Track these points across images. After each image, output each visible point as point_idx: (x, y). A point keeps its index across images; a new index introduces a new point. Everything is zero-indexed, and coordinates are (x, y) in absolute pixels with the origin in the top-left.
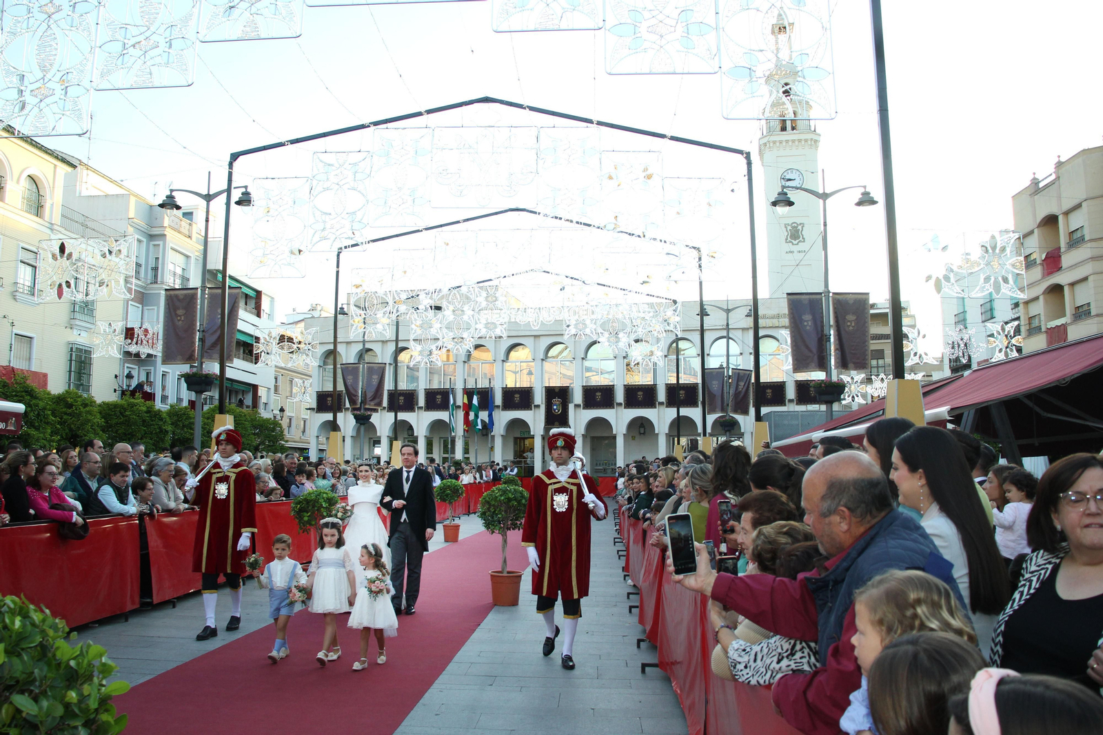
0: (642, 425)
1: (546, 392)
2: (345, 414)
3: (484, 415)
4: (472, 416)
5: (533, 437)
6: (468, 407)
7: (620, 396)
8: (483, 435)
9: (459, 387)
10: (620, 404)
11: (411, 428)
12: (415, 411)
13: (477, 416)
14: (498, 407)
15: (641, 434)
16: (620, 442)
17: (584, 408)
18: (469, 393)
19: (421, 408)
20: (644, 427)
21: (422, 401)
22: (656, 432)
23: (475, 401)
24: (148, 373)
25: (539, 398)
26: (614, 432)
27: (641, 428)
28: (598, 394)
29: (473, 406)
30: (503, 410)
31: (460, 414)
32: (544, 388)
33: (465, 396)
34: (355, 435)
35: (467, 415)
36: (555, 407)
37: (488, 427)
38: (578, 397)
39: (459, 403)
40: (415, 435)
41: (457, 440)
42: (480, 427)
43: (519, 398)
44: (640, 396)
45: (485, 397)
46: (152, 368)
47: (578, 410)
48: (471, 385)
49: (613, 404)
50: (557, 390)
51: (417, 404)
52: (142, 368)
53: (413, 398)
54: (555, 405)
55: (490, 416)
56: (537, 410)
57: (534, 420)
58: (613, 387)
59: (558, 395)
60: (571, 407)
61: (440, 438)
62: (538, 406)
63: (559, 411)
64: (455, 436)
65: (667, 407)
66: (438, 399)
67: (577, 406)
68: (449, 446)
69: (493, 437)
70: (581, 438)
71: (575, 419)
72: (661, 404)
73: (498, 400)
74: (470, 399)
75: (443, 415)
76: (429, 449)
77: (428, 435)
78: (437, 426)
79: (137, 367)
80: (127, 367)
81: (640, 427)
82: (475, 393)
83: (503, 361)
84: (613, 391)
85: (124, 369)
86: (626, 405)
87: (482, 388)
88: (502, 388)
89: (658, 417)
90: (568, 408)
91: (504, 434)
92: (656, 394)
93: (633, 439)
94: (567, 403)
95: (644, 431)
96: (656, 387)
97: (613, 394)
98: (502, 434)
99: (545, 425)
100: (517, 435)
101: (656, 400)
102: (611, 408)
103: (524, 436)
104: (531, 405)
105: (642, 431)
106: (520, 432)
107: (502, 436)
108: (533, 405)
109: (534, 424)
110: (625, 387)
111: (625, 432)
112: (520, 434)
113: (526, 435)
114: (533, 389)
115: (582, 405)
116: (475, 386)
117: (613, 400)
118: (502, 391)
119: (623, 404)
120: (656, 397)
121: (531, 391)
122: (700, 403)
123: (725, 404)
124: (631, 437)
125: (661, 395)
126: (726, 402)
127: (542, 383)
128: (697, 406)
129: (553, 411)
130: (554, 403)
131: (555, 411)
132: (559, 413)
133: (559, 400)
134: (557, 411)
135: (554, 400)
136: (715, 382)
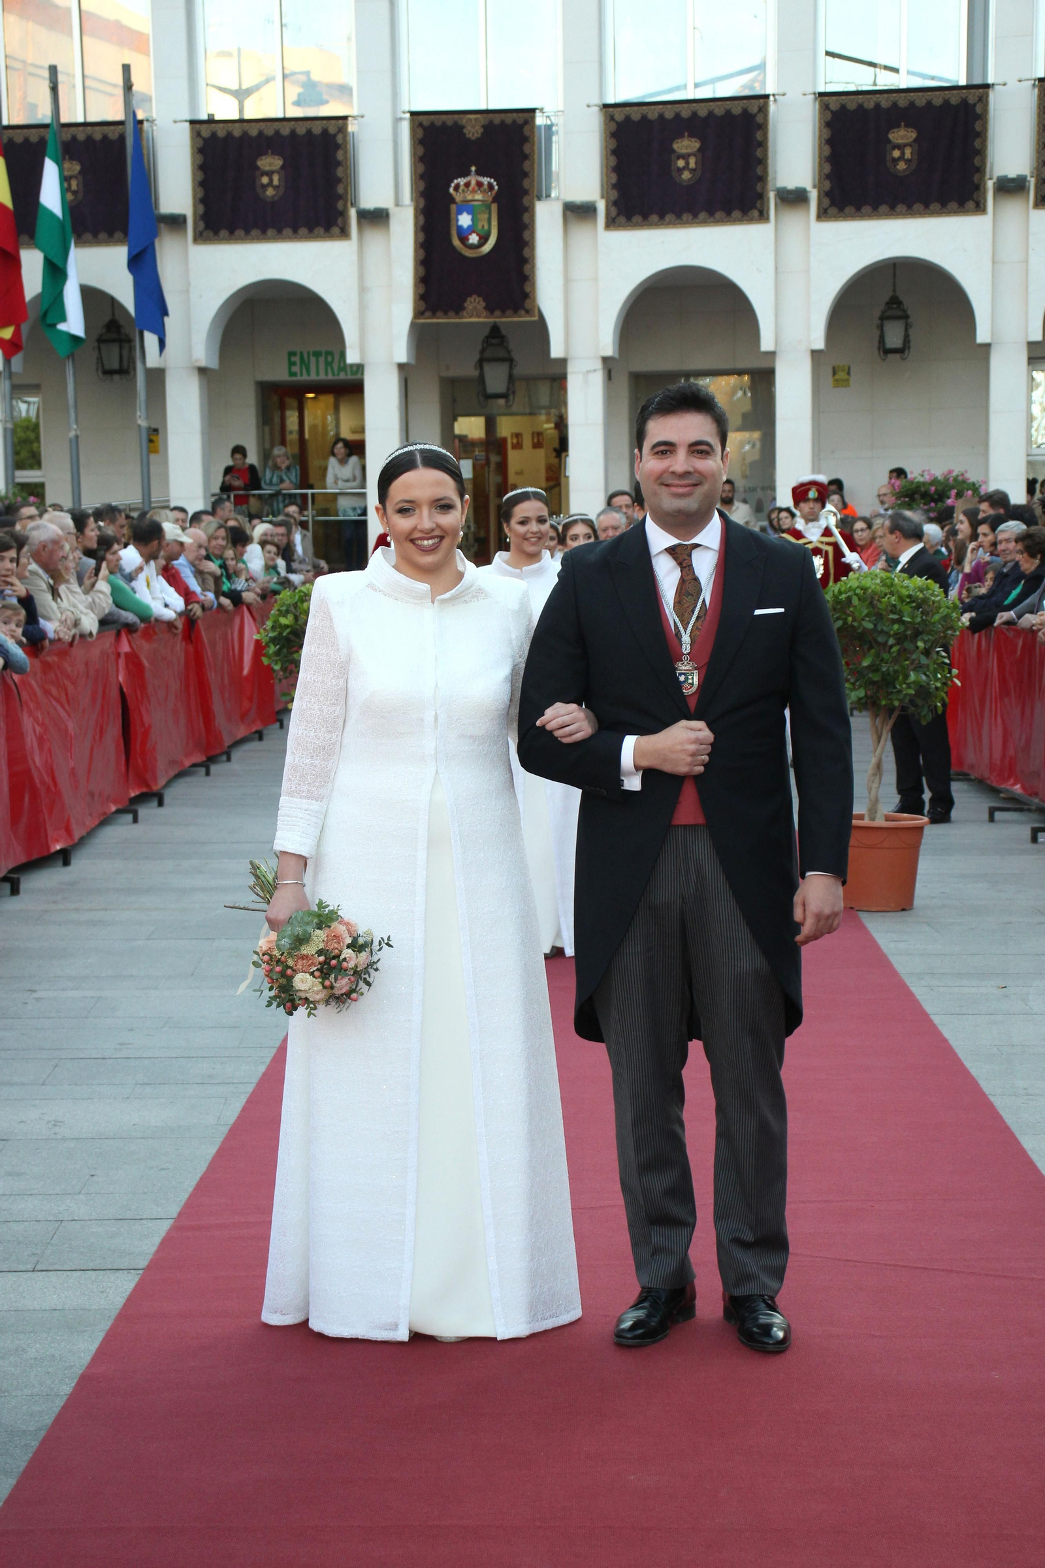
0: (895, 309)
1: (416, 142)
7: (795, 158)
8: (108, 373)
10: (794, 198)
13: (55, 272)
14: (176, 222)
15: (885, 352)
16: (794, 393)
17: (611, 224)
18: (19, 150)
22: (982, 336)
25: (383, 173)
26: (766, 344)
28: (686, 145)
29: (41, 218)
30: (199, 238)
32: (405, 128)
36: (465, 220)
38: (577, 167)
42: (74, 323)
47: (582, 233)
48: (24, 109)
49: (761, 197)
50: (472, 132)
54: (466, 207)
56: (374, 238)
57: (363, 290)
58: (764, 110)
59: (478, 159)
60: (547, 219)
62: (377, 218)
63: (484, 239)
65: (1041, 204)
67: (577, 212)
69: (157, 377)
70: (597, 380)
71: (567, 281)
72: (1011, 187)
73: (176, 187)
81: (883, 318)
82: (50, 148)
84: (763, 127)
86: (826, 202)
87: (85, 124)
88: (192, 122)
89: (994, 262)
90: (530, 226)
91: (214, 364)
92: (982, 135)
93: (838, 383)
94: (526, 200)
95: (907, 339)
96: (984, 100)
97: (763, 144)
98: (203, 364)
99: (418, 314)
100: (279, 373)
101: (980, 170)
102: (751, 220)
103: (313, 377)
104: (343, 214)
105: (894, 339)
106: (292, 354)
107: (202, 371)
108: (353, 213)
109: (363, 308)
110: (825, 107)
111: (820, 344)
112: (291, 364)
113: (318, 373)
114: (352, 127)
115: (601, 206)
116: (44, 114)
117: (763, 179)
118: (193, 139)
119: (814, 195)
120: (981, 152)
121: (339, 139)
124: (829, 369)
125: (1013, 146)
127: (395, 95)
129: (456, 242)
130: (458, 197)
131: (464, 239)
132: (487, 248)
133: (485, 180)
134: (474, 239)
135: (462, 181)
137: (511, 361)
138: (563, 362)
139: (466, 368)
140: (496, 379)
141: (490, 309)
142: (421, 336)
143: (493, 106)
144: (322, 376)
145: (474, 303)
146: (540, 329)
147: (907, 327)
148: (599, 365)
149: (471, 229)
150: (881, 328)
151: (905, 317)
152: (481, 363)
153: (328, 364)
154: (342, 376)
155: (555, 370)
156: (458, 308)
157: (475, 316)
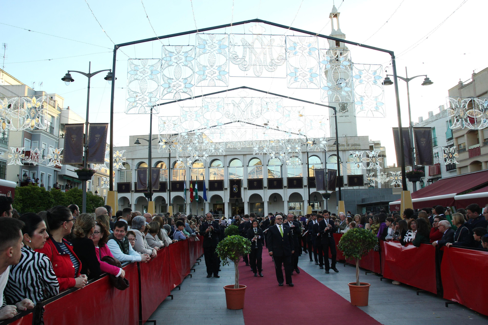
0: (275, 197)
1: (230, 182)
2: (131, 194)
3: (201, 194)
4: (194, 194)
5: (224, 204)
6: (192, 190)
7: (265, 184)
9: (188, 180)
10: (266, 187)
11: (164, 200)
12: (166, 192)
13: (196, 194)
14: (207, 189)
15: (274, 201)
16: (266, 205)
18: (193, 183)
19: (169, 190)
21: (169, 187)
22: (283, 200)
23: (196, 187)
24: (33, 174)
25: (227, 185)
26: (263, 201)
27: (276, 199)
28: (255, 183)
29: (195, 189)
30: (209, 191)
31: (189, 193)
32: (229, 180)
33: (191, 184)
34: (136, 204)
35: (192, 194)
36: (234, 189)
37: (202, 200)
38: (245, 184)
39: (188, 187)
40: (166, 203)
41: (187, 205)
42: (198, 199)
43: (217, 185)
44: (275, 183)
45: (201, 184)
46: (36, 171)
47: (246, 190)
49: (262, 187)
50: (235, 181)
51: (167, 188)
52: (30, 171)
53: (165, 186)
54: (235, 188)
55: (204, 194)
56: (226, 191)
57: (225, 195)
59: (236, 183)
60: (242, 189)
61: (177, 205)
62: (226, 189)
63: (236, 191)
64: (186, 203)
65: (288, 188)
66: (178, 186)
67: (245, 189)
68: (182, 209)
69: (205, 204)
70: (247, 204)
71: (244, 195)
72: (285, 187)
73: (207, 186)
74: (194, 186)
75: (181, 194)
77: (172, 203)
78: (177, 199)
79: (28, 171)
80: (24, 171)
81: (274, 198)
82: (196, 183)
83: (209, 167)
84: (262, 181)
85: (22, 172)
86: (268, 188)
87: (200, 180)
88: (209, 180)
89: (284, 194)
92: (282, 182)
94: (240, 187)
95: (276, 200)
96: (282, 179)
97: (262, 183)
99: (230, 198)
100: (215, 203)
102: (261, 189)
103: (219, 203)
104: (223, 189)
105: (275, 200)
106: (217, 201)
107: (209, 203)
109: (225, 197)
110: (268, 179)
111: (268, 201)
115: (247, 188)
116: (195, 180)
118: (209, 182)
120: (282, 184)
121: (223, 182)
122: (303, 186)
123: (325, 186)
124: (269, 203)
125: (285, 183)
126: (325, 185)
127: (228, 178)
128: (302, 188)
131: (234, 191)
133: (236, 185)
135: (234, 186)
136: (320, 176)
137: (239, 202)
138: (244, 202)
139: (234, 202)
140: (237, 204)
141: (237, 197)
142: (230, 200)
143: (237, 179)
145: (235, 197)
148: (247, 202)
149: (235, 190)
151: (276, 198)
152: (236, 202)
153: (221, 202)
156: (234, 197)
157: (235, 198)
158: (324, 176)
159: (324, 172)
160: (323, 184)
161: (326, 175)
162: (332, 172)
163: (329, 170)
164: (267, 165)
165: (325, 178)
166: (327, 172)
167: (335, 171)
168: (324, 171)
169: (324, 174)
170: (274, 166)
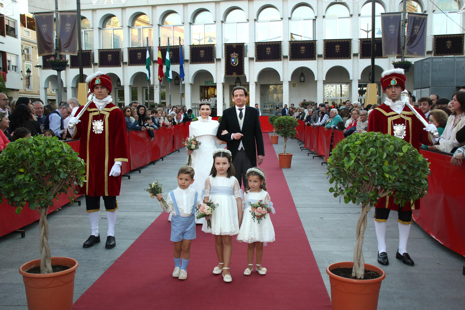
0: (302, 75)
1: (225, 48)
2: (67, 71)
3: (175, 68)
4: (165, 69)
6: (162, 61)
7: (286, 51)
8: (176, 84)
9: (155, 45)
10: (286, 57)
11: (119, 80)
12: (120, 66)
13: (168, 69)
14: (187, 61)
15: (301, 82)
16: (286, 87)
17: (256, 61)
18: (163, 50)
19: (126, 63)
20: (304, 76)
21: (126, 59)
22: (316, 79)
23: (168, 57)
25: (220, 53)
26: (281, 80)
28: (268, 49)
29: (166, 61)
30: (191, 63)
31: (156, 68)
32: (224, 46)
33: (160, 53)
34: (73, 85)
35: (161, 68)
36: (233, 60)
37: (178, 78)
38: (251, 52)
39: (155, 58)
40: (122, 85)
41: (155, 88)
42: (171, 77)
43: (203, 53)
44: (303, 50)
47: (252, 62)
48: (164, 44)
49: (280, 57)
50: (234, 47)
51: (123, 61)
53: (119, 56)
54: (233, 58)
55: (182, 68)
56: (218, 63)
57: (216, 71)
58: (281, 43)
59: (236, 51)
60: (246, 60)
61: (143, 88)
62: (219, 60)
63: (236, 64)
64: (153, 85)
65: (325, 59)
67: (251, 59)
68: (148, 94)
69: (184, 85)
70: (254, 86)
71: (249, 70)
72: (320, 56)
73: (187, 55)
74: (164, 55)
75: (142, 69)
76: (134, 97)
77: (132, 84)
78: (139, 78)
81: (300, 76)
82: (168, 49)
83: (190, 24)
86: (291, 58)
87: (173, 46)
88: (190, 45)
89: (317, 68)
90: (243, 61)
91: (193, 83)
92: (315, 48)
93: (294, 86)
94: (243, 57)
95: (304, 80)
96: (315, 43)
98: (191, 83)
99: (225, 75)
101: (315, 53)
102: (279, 61)
103: (209, 85)
104: (214, 59)
105: (302, 79)
106: (205, 81)
107: (191, 84)
108: (215, 59)
109: (217, 74)
110: (290, 43)
111: (290, 80)
112: (205, 83)
113: (210, 84)
114: (215, 46)
115: (255, 58)
116: (167, 45)
117: (281, 54)
118: (190, 48)
119: (289, 57)
120: (315, 51)
121: (213, 48)
122: (352, 55)
123: (401, 47)
124: (292, 84)
125: (320, 49)
126: (402, 45)
127: (222, 41)
128: (350, 58)
129: (232, 64)
130: (232, 57)
131: (233, 63)
132: (237, 65)
133: (236, 54)
134: (234, 63)
135: (232, 54)
136: (392, 26)
137: (240, 82)
138: (249, 83)
139: (233, 84)
141: (237, 74)
142: (226, 78)
143: (238, 42)
144: (210, 85)
145: (234, 73)
146: (245, 77)
147: (304, 77)
148: (254, 83)
149: (234, 62)
150: (300, 78)
152: (236, 83)
153: (211, 83)
154: (214, 85)
155: (248, 84)
156: (232, 74)
157: (235, 75)
158: (400, 26)
159: (400, 18)
160: (396, 42)
161: (404, 26)
162: (417, 19)
163: (411, 15)
164: (290, 19)
165: (401, 30)
166: (407, 18)
167: (424, 16)
168: (400, 16)
169: (400, 24)
170: (301, 20)
